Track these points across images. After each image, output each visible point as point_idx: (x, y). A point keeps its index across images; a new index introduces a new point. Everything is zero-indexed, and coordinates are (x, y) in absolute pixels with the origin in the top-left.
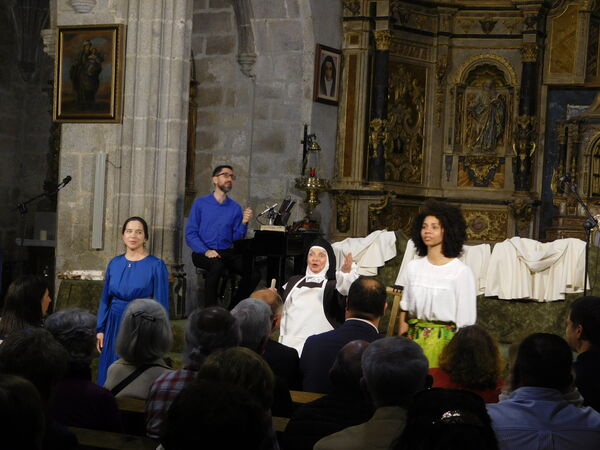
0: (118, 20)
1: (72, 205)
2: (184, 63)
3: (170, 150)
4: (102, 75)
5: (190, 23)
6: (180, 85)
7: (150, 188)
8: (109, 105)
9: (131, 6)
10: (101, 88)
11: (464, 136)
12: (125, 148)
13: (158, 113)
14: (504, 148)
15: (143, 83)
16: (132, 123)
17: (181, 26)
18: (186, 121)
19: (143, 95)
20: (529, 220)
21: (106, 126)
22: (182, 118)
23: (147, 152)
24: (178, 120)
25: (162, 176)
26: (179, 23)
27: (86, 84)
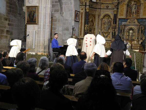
0: (37, 5)
1: (29, 40)
2: (50, 14)
3: (48, 30)
5: (51, 6)
6: (49, 18)
7: (44, 37)
8: (36, 22)
9: (40, 2)
10: (34, 18)
11: (103, 28)
12: (39, 29)
13: (45, 23)
14: (110, 30)
15: (42, 17)
16: (40, 25)
17: (50, 6)
18: (51, 25)
19: (42, 19)
21: (35, 25)
22: (50, 24)
23: (43, 30)
24: (49, 24)
25: (46, 35)
26: (49, 6)
27: (31, 17)
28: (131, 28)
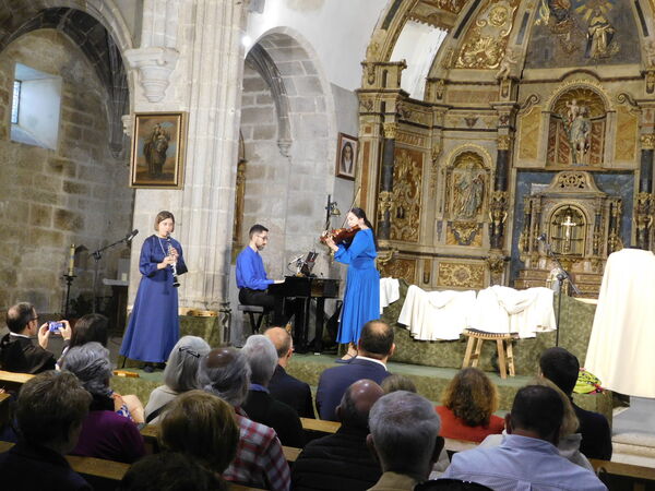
0: (182, 109)
2: (233, 144)
3: (221, 211)
4: (168, 152)
5: (239, 112)
6: (230, 160)
7: (205, 238)
8: (173, 177)
9: (193, 97)
10: (167, 162)
11: (451, 206)
12: (186, 209)
13: (212, 183)
14: (482, 217)
15: (201, 158)
16: (192, 189)
17: (232, 113)
18: (234, 189)
19: (200, 167)
20: (501, 272)
21: (171, 192)
22: (231, 186)
23: (203, 213)
24: (228, 188)
25: (214, 232)
26: (230, 111)
27: (156, 158)
28: (569, 209)
